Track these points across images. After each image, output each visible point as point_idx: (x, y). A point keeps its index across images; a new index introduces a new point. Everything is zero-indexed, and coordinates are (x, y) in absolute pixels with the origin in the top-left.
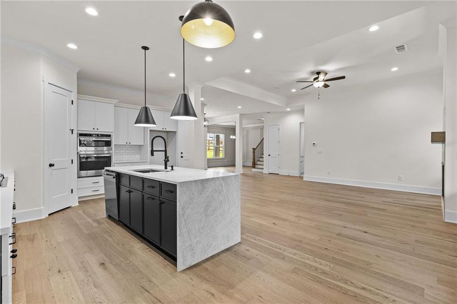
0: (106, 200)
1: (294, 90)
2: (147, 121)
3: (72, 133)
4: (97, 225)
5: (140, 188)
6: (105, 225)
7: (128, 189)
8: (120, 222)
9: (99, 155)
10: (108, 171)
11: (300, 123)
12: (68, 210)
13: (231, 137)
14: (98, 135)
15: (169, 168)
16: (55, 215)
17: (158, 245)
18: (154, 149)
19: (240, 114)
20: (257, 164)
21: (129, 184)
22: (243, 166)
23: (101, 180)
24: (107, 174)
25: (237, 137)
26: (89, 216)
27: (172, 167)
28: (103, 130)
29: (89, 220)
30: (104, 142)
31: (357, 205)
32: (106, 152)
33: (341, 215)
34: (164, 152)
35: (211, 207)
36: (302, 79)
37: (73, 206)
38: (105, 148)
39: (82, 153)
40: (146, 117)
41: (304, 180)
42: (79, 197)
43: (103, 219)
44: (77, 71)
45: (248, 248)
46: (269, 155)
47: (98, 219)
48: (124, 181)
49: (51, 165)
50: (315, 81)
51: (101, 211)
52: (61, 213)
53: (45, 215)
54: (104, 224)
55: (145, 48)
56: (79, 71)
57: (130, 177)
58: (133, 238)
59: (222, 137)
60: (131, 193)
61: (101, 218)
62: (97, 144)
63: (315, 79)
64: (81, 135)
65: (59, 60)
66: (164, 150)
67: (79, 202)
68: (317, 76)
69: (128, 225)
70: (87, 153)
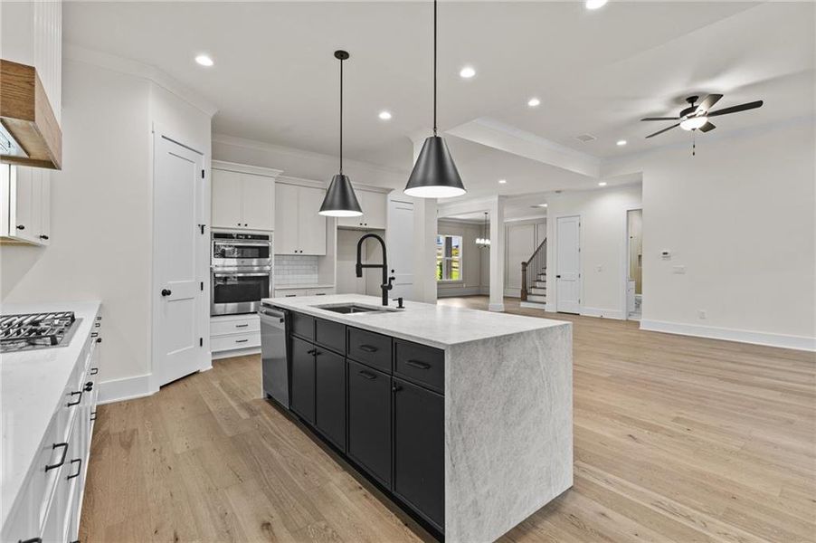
0: (263, 360)
1: (622, 143)
2: (345, 205)
3: (202, 232)
4: (248, 417)
5: (341, 347)
6: (264, 418)
7: (312, 347)
8: (292, 414)
9: (248, 275)
10: (267, 305)
11: (628, 211)
12: (195, 379)
13: (478, 241)
14: (246, 236)
15: (393, 304)
16: (172, 388)
17: (389, 489)
18: (363, 263)
19: (499, 196)
20: (531, 294)
21: (313, 337)
22: (504, 297)
23: (254, 322)
24: (266, 313)
25: (493, 242)
26: (233, 394)
27: (400, 300)
28: (255, 227)
29: (233, 404)
30: (257, 250)
31: (801, 394)
32: (256, 269)
33: (791, 422)
34: (381, 269)
35: (515, 403)
36: (656, 114)
37: (203, 370)
38: (255, 262)
39: (219, 269)
40: (342, 196)
41: (641, 328)
42: (213, 353)
43: (257, 401)
44: (212, 115)
45: (602, 509)
46: (559, 277)
47: (248, 401)
48: (302, 329)
49: (166, 293)
50: (685, 117)
51: (253, 384)
52: (181, 384)
53: (153, 389)
54: (260, 414)
55: (342, 55)
56: (215, 116)
57: (317, 321)
58: (322, 454)
59: (457, 241)
60: (318, 357)
61: (254, 401)
62: (243, 253)
63: (683, 113)
64: (217, 236)
65: (181, 93)
66: (382, 263)
67: (213, 361)
68: (690, 106)
69: (312, 424)
70: (226, 269)
